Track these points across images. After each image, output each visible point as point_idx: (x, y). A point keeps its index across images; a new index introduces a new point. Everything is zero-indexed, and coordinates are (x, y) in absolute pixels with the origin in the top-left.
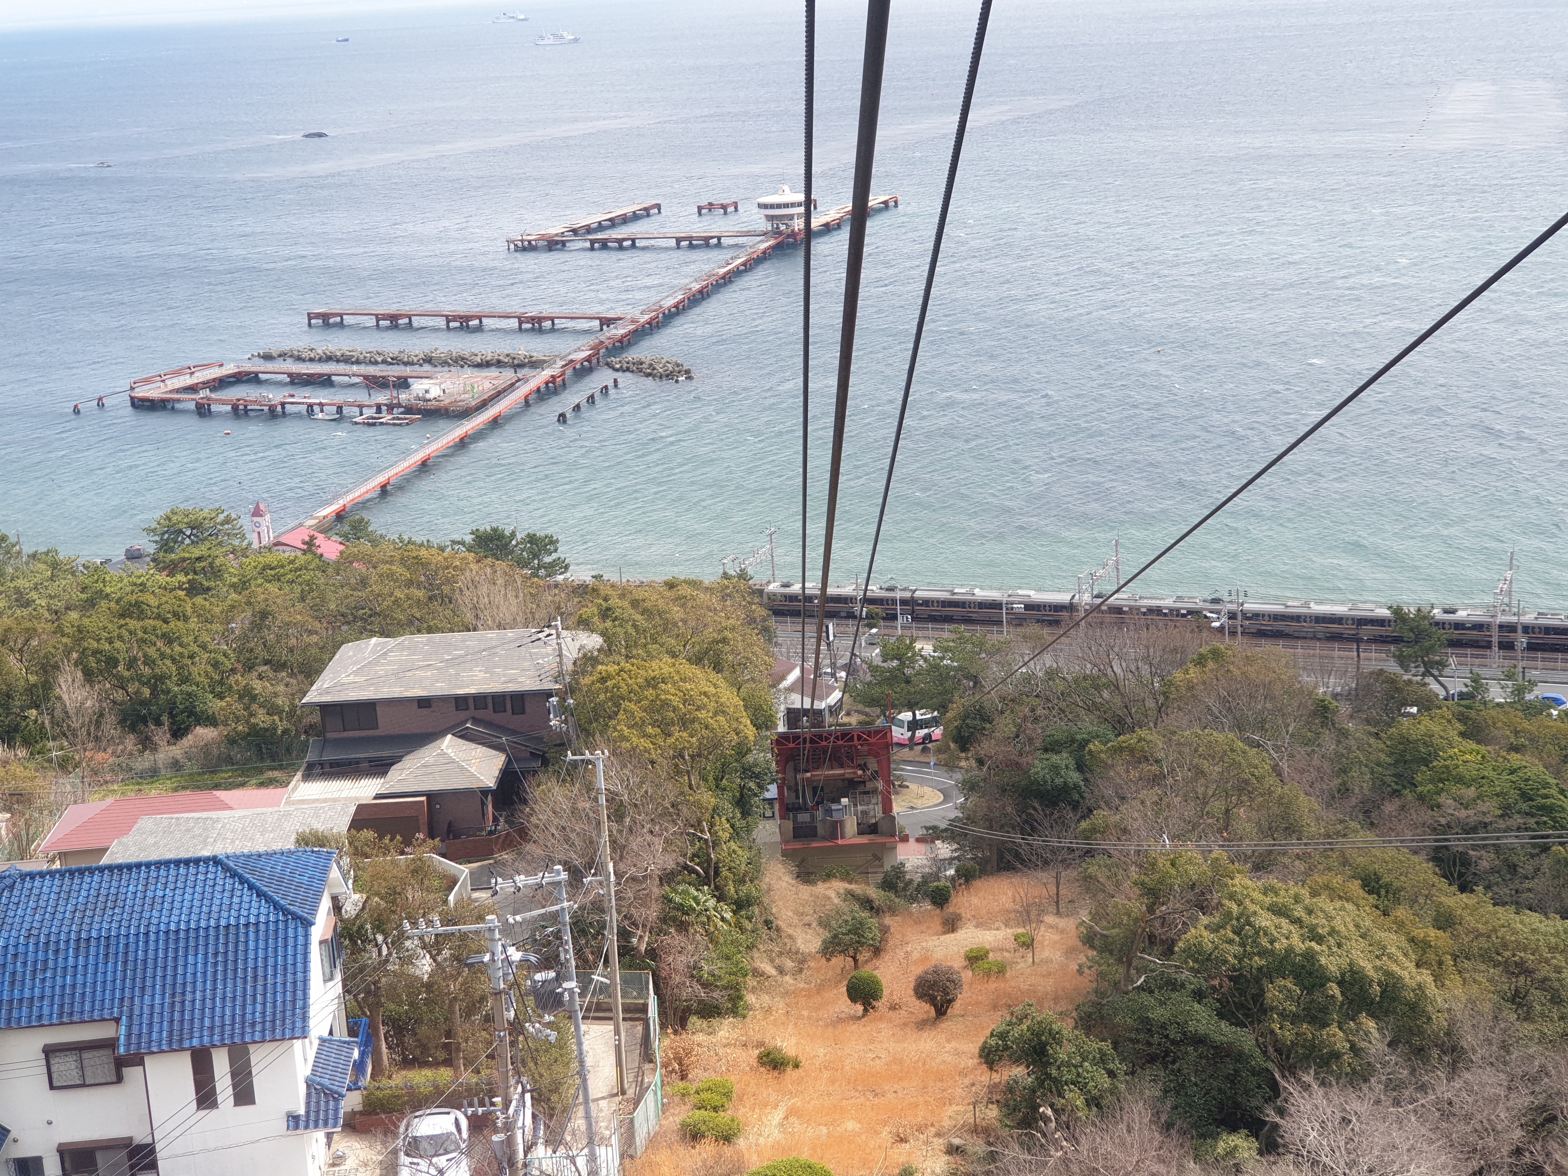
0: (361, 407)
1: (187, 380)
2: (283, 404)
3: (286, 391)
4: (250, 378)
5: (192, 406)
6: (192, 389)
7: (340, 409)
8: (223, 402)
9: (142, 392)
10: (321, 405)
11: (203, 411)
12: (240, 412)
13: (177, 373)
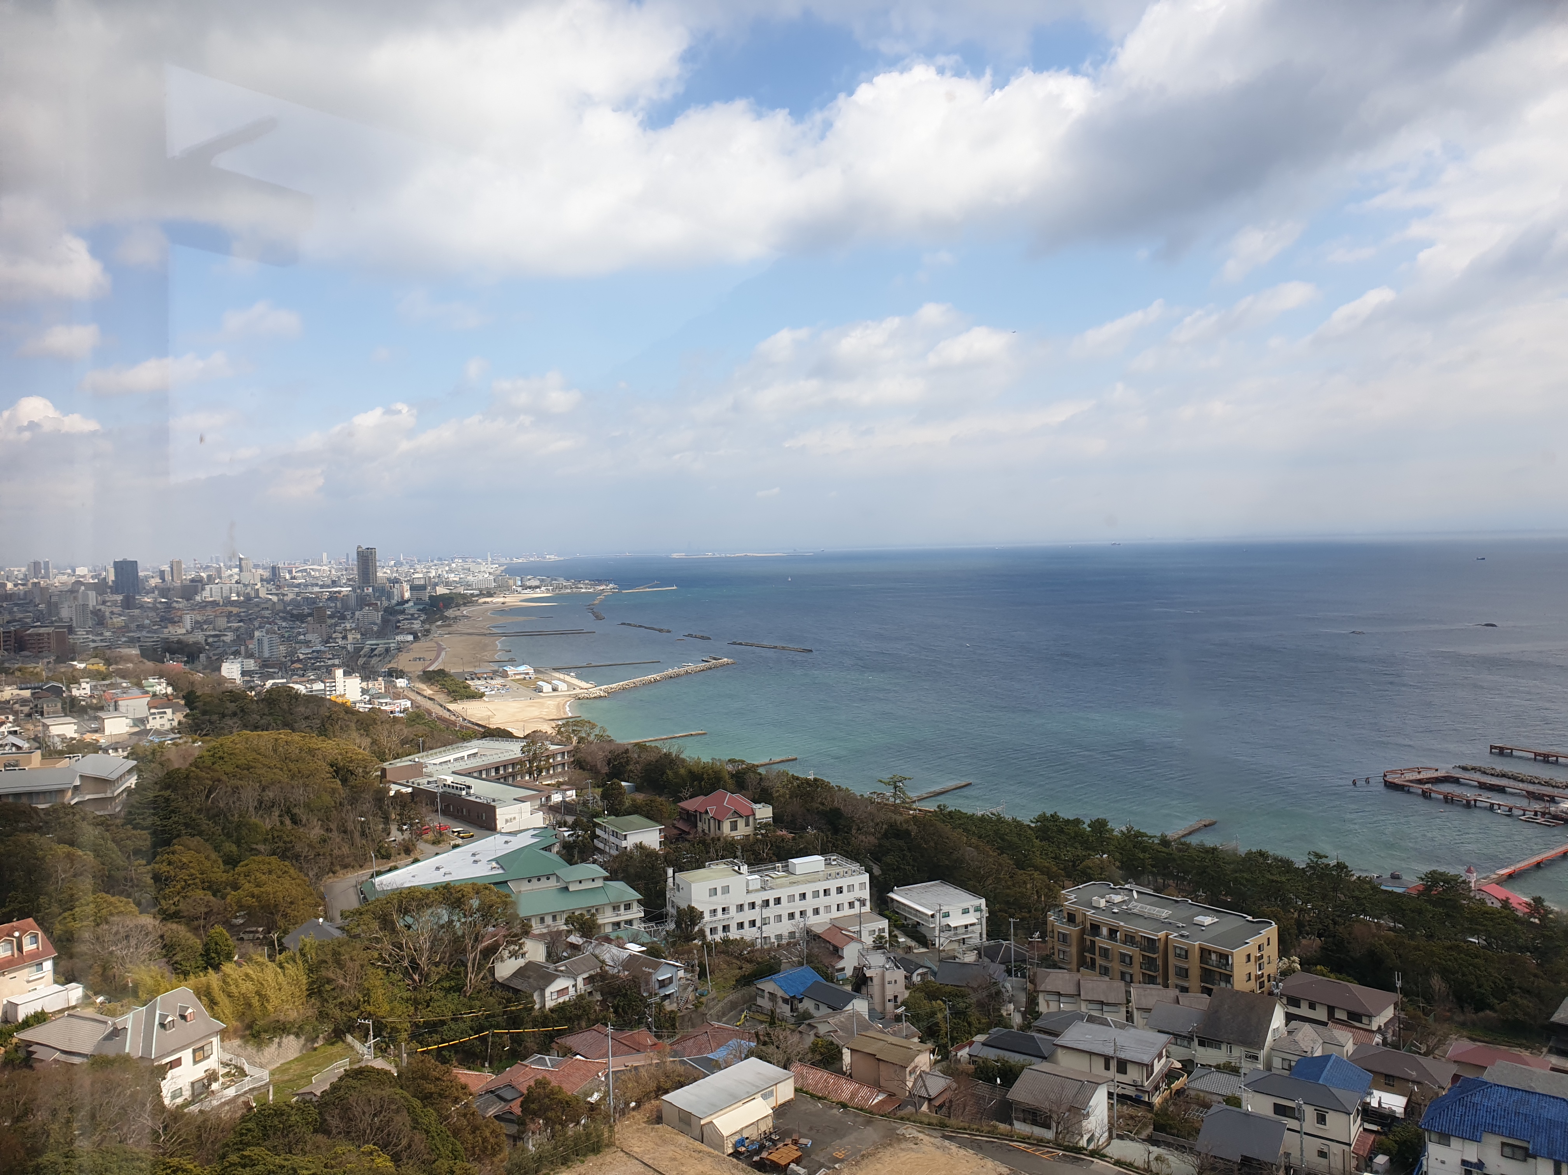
0: (1524, 810)
1: (1416, 776)
2: (1475, 801)
3: (1478, 792)
4: (1456, 781)
5: (1420, 791)
6: (1420, 782)
7: (1510, 810)
8: (1440, 793)
9: (1389, 778)
10: (1499, 805)
11: (1426, 795)
12: (1448, 800)
13: (1411, 770)
